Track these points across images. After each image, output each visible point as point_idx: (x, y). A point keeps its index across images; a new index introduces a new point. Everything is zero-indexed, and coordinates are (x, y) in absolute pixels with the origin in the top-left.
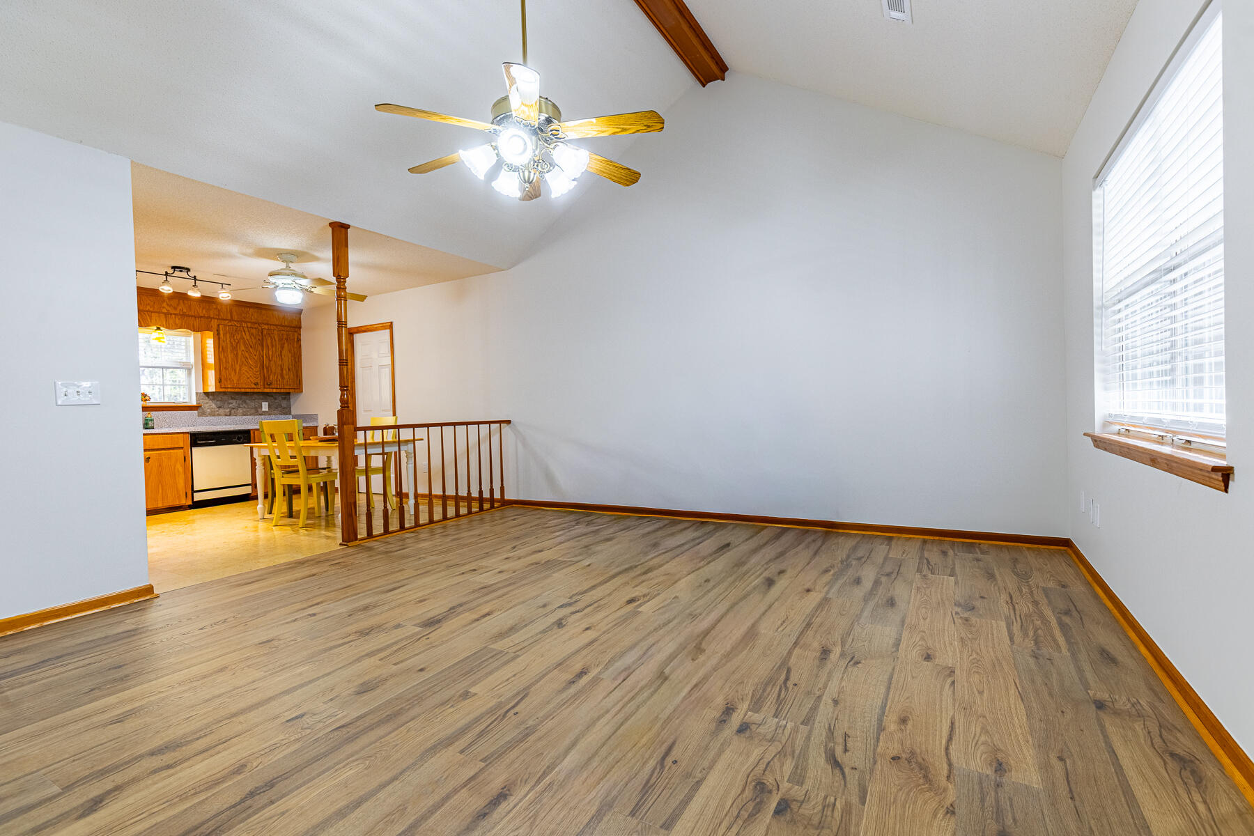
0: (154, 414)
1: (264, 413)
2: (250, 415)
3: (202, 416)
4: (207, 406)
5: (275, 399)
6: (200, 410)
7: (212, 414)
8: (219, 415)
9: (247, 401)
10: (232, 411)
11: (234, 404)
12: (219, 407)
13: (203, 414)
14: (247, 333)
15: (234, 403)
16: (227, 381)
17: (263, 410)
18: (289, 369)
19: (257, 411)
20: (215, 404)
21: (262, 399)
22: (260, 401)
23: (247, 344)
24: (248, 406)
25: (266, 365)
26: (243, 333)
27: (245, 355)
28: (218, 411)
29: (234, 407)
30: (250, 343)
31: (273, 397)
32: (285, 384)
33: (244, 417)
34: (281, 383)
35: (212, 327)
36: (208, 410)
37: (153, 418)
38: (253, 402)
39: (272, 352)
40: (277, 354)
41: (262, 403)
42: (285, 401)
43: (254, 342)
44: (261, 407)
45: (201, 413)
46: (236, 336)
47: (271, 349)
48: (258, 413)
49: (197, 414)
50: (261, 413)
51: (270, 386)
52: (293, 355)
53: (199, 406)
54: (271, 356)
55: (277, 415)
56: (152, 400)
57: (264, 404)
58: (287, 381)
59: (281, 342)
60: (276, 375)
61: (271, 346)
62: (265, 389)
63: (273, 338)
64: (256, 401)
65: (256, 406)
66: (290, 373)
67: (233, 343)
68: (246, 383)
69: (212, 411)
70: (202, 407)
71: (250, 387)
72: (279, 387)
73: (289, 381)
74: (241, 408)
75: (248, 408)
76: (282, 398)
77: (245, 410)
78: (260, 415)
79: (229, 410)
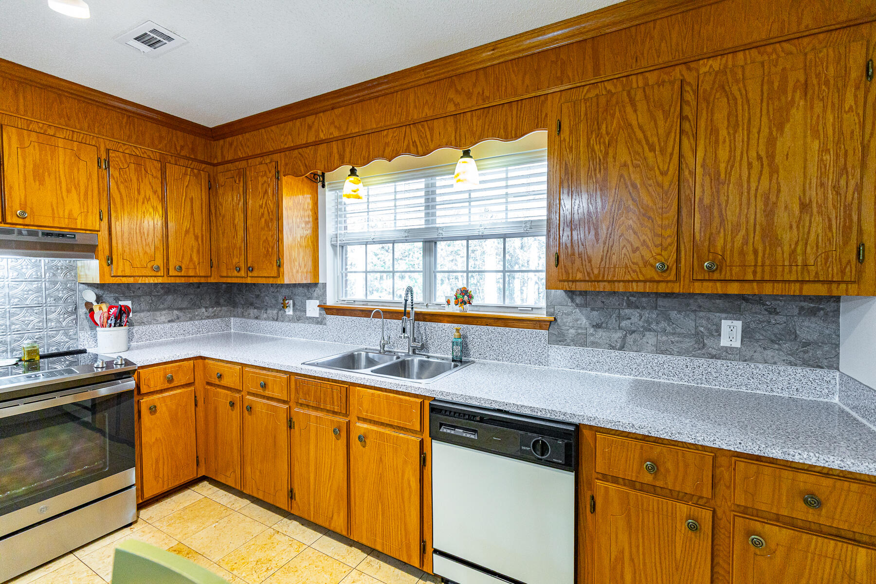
0: (473, 331)
1: (726, 353)
2: (680, 354)
3: (558, 342)
4: (569, 320)
5: (774, 312)
6: (554, 330)
7: (581, 341)
8: (594, 344)
9: (673, 314)
10: (630, 339)
11: (635, 319)
12: (597, 326)
13: (559, 339)
14: (642, 106)
15: (635, 317)
16: (573, 262)
17: (724, 342)
18: (805, 207)
19: (703, 345)
20: (588, 318)
21: (723, 312)
22: (715, 317)
23: (639, 142)
24: (674, 329)
25: (701, 200)
26: (629, 109)
27: (630, 178)
28: (592, 335)
29: (633, 328)
30: (649, 134)
31: (764, 305)
32: (780, 263)
33: (662, 358)
34: (760, 263)
35: (546, 115)
36: (572, 331)
37: (470, 338)
38: (692, 316)
39: (732, 150)
40: (752, 154)
41: (723, 321)
42: (813, 319)
43: (661, 131)
44: (716, 334)
45: (554, 338)
46: (604, 126)
47: (727, 140)
48: (704, 351)
49: (547, 338)
50: (714, 352)
51: (716, 276)
52: (830, 146)
53: (552, 318)
54: (723, 166)
55: (775, 363)
56: (474, 302)
57: (729, 322)
58: (793, 252)
59: (776, 103)
60: (743, 232)
61: (727, 128)
62: (697, 284)
63: (738, 97)
64: (701, 314)
65: (702, 329)
66: (808, 219)
67: (597, 148)
68: (626, 267)
69: (579, 334)
70: (559, 321)
71: (641, 278)
72: (751, 278)
73: (799, 250)
74: (655, 331)
75: (674, 334)
76: (802, 308)
77: (664, 338)
78: (713, 357)
79: (619, 334)
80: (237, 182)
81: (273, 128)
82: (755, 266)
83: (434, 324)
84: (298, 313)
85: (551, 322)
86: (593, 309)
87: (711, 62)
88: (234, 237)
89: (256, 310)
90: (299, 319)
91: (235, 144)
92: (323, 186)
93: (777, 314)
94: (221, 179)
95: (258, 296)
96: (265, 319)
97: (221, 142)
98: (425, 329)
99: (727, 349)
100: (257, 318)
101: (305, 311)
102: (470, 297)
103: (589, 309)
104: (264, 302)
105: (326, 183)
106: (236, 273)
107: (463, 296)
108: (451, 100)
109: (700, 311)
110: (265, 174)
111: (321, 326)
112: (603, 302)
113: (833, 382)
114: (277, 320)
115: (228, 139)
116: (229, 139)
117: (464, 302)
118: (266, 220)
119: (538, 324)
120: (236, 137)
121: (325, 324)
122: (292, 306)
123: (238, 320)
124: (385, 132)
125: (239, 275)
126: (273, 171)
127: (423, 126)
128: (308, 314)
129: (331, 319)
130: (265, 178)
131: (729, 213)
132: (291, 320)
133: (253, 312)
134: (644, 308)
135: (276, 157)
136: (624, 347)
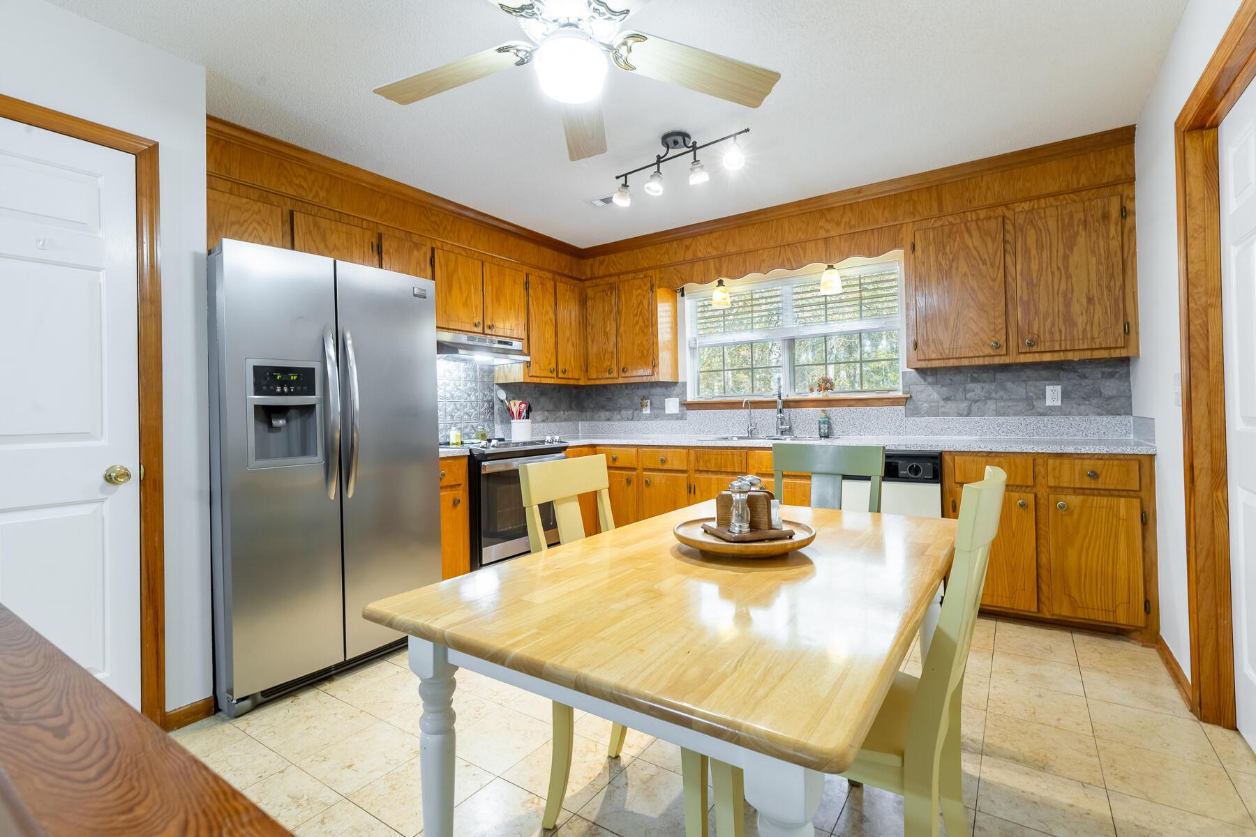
0: (834, 412)
1: (1051, 411)
3: (913, 415)
4: (923, 396)
5: (1084, 377)
6: (910, 405)
7: (934, 412)
8: (945, 414)
9: (1009, 385)
10: (974, 407)
11: (978, 391)
12: (947, 399)
13: (915, 413)
14: (975, 233)
15: (977, 390)
16: (928, 346)
17: (1049, 403)
18: (1090, 300)
19: (1032, 406)
20: (938, 393)
21: (1046, 379)
22: (1040, 384)
23: (975, 259)
24: (1009, 396)
25: (1021, 298)
26: (966, 236)
27: (970, 284)
28: (943, 406)
29: (977, 398)
30: (982, 253)
31: (1076, 372)
32: (1077, 338)
33: (1001, 419)
34: (1063, 338)
35: (902, 239)
36: (926, 405)
37: (833, 419)
38: (1024, 385)
39: (1040, 264)
40: (1054, 266)
41: (1047, 387)
42: (1112, 380)
43: (991, 251)
44: (1042, 397)
45: (910, 411)
46: (948, 247)
47: (1037, 256)
48: (1033, 411)
49: (904, 413)
50: (1041, 411)
51: (1034, 349)
52: (1103, 260)
53: (908, 396)
54: (1035, 275)
55: (1087, 415)
56: (836, 388)
57: (1051, 387)
58: (1085, 330)
59: (1067, 233)
60: (1051, 318)
61: (1036, 249)
62: (1022, 356)
63: (1042, 228)
64: (1030, 383)
65: (1031, 394)
66: (1092, 307)
67: (943, 263)
68: (970, 347)
69: (931, 407)
70: (914, 398)
71: (981, 354)
72: (1059, 349)
73: (1088, 329)
74: (994, 399)
75: (1010, 400)
76: (1103, 373)
77: (1002, 404)
78: (1041, 415)
79: (966, 404)
80: (609, 293)
81: (649, 248)
82: (1061, 341)
83: (798, 410)
84: (656, 411)
85: (907, 398)
86: (943, 386)
87: (1023, 204)
88: (605, 343)
89: (607, 413)
90: (657, 417)
91: (606, 262)
92: (683, 295)
93: (1086, 378)
94: (590, 293)
95: (609, 399)
96: (619, 420)
97: (591, 261)
98: (789, 415)
99: (1051, 408)
100: (609, 420)
101: (664, 409)
102: (832, 385)
103: (939, 386)
104: (617, 404)
105: (685, 293)
106: (607, 375)
107: (826, 384)
108: (821, 227)
109: (1029, 381)
110: (640, 287)
111: (681, 422)
112: (951, 380)
113: (1129, 424)
114: (632, 420)
115: (599, 258)
116: (601, 258)
117: (826, 389)
118: (640, 328)
119: (895, 401)
120: (607, 257)
121: (686, 419)
122: (649, 404)
123: (587, 424)
124: (761, 251)
125: (611, 376)
126: (649, 285)
127: (796, 247)
128: (667, 412)
129: (691, 414)
130: (640, 291)
131: (1041, 306)
132: (649, 418)
133: (604, 414)
134: (985, 382)
135: (650, 272)
136: (969, 414)
